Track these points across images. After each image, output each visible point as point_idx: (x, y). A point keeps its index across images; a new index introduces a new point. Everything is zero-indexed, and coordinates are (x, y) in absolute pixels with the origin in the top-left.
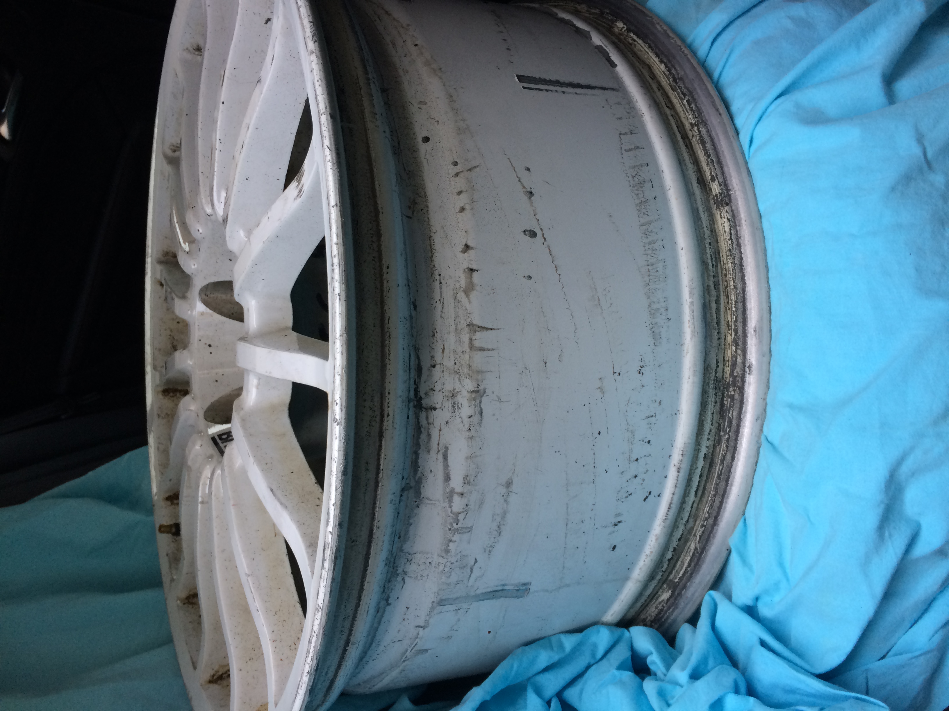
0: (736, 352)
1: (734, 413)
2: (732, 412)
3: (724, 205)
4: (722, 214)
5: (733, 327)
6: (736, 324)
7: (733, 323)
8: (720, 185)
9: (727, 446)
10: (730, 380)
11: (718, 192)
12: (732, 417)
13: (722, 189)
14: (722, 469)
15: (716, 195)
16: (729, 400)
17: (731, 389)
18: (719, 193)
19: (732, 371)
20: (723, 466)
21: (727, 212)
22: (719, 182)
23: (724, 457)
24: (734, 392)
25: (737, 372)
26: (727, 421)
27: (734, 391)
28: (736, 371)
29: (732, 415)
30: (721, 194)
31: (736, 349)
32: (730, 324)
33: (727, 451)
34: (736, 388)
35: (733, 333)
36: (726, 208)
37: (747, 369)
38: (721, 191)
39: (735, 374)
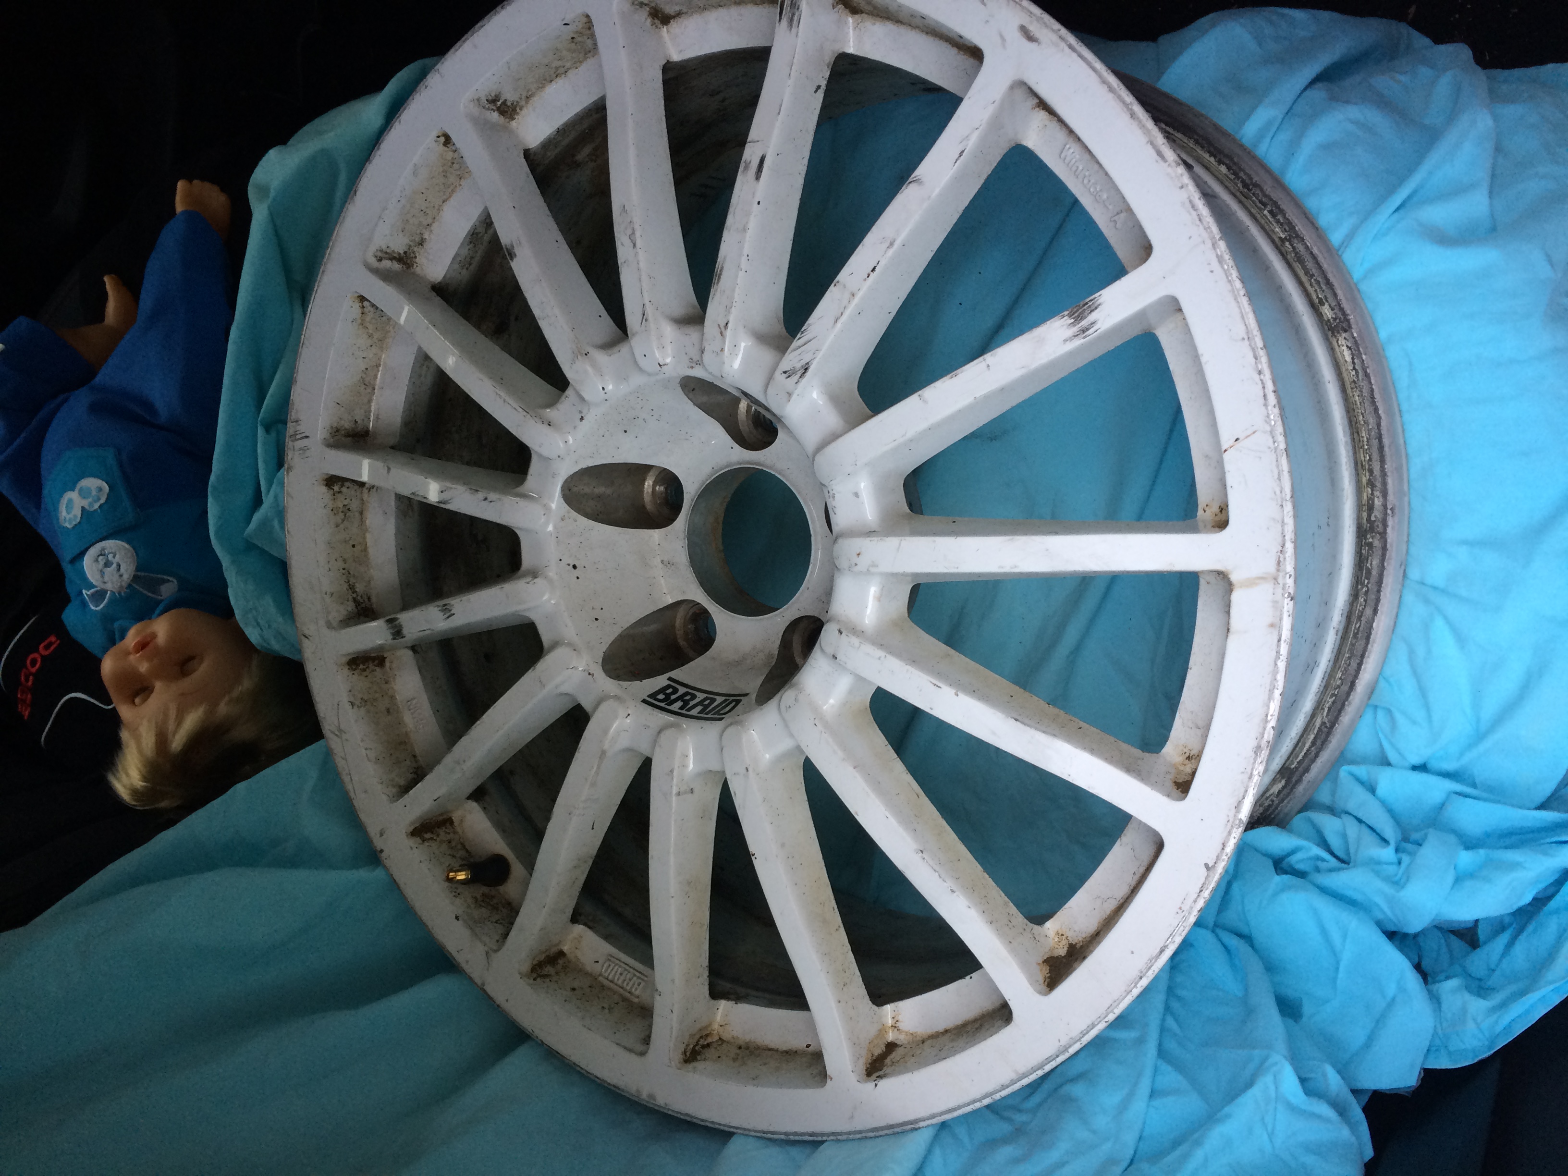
0: (1372, 494)
1: (1373, 563)
2: (1371, 562)
3: (1341, 332)
4: (1339, 342)
5: (1367, 467)
6: (1370, 463)
7: (1367, 462)
8: (1332, 309)
9: (1365, 601)
10: (1367, 526)
11: (1330, 317)
12: (1371, 567)
13: (1335, 314)
14: (1359, 627)
15: (1329, 320)
16: (1367, 548)
17: (1368, 536)
18: (1332, 318)
19: (1369, 516)
20: (1361, 623)
21: (1345, 338)
22: (1330, 305)
23: (1362, 613)
24: (1373, 539)
25: (1376, 517)
26: (1364, 572)
27: (1373, 537)
28: (1373, 515)
29: (1371, 564)
30: (1335, 319)
31: (1372, 490)
32: (1364, 463)
33: (1365, 606)
34: (1376, 534)
35: (1367, 474)
36: (1344, 335)
37: (1389, 512)
38: (1334, 316)
39: (1373, 519)
